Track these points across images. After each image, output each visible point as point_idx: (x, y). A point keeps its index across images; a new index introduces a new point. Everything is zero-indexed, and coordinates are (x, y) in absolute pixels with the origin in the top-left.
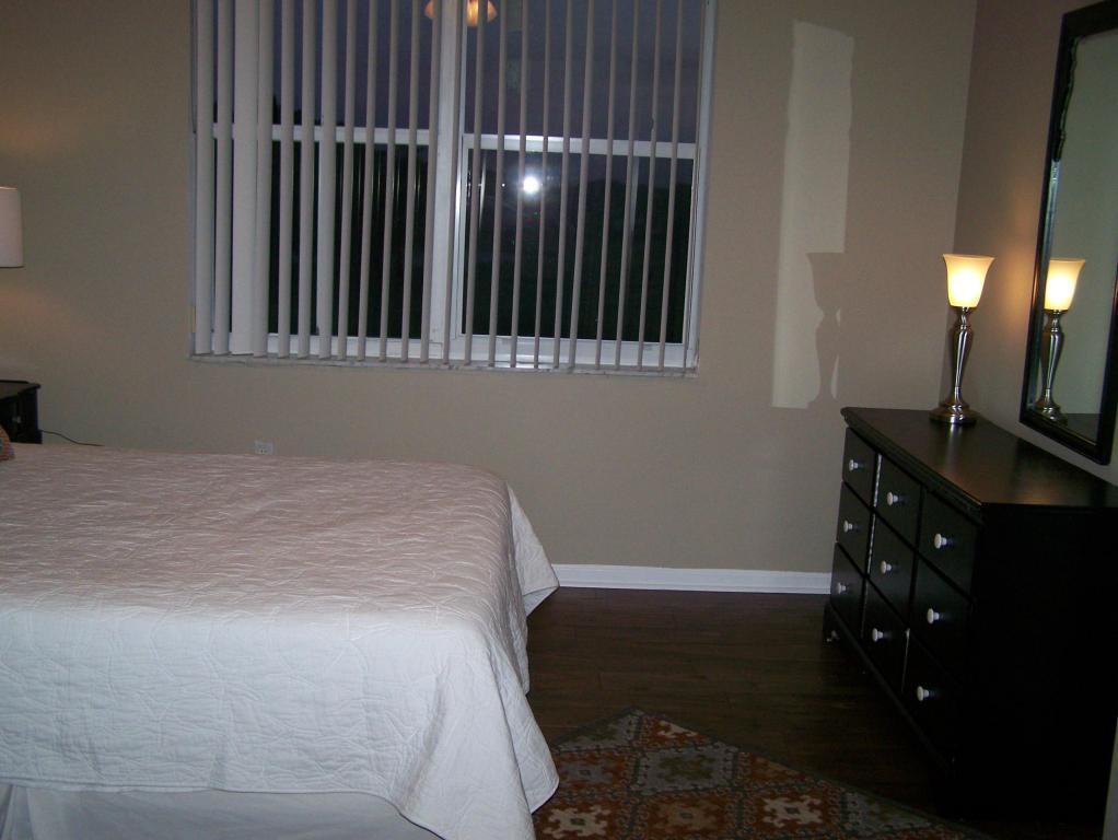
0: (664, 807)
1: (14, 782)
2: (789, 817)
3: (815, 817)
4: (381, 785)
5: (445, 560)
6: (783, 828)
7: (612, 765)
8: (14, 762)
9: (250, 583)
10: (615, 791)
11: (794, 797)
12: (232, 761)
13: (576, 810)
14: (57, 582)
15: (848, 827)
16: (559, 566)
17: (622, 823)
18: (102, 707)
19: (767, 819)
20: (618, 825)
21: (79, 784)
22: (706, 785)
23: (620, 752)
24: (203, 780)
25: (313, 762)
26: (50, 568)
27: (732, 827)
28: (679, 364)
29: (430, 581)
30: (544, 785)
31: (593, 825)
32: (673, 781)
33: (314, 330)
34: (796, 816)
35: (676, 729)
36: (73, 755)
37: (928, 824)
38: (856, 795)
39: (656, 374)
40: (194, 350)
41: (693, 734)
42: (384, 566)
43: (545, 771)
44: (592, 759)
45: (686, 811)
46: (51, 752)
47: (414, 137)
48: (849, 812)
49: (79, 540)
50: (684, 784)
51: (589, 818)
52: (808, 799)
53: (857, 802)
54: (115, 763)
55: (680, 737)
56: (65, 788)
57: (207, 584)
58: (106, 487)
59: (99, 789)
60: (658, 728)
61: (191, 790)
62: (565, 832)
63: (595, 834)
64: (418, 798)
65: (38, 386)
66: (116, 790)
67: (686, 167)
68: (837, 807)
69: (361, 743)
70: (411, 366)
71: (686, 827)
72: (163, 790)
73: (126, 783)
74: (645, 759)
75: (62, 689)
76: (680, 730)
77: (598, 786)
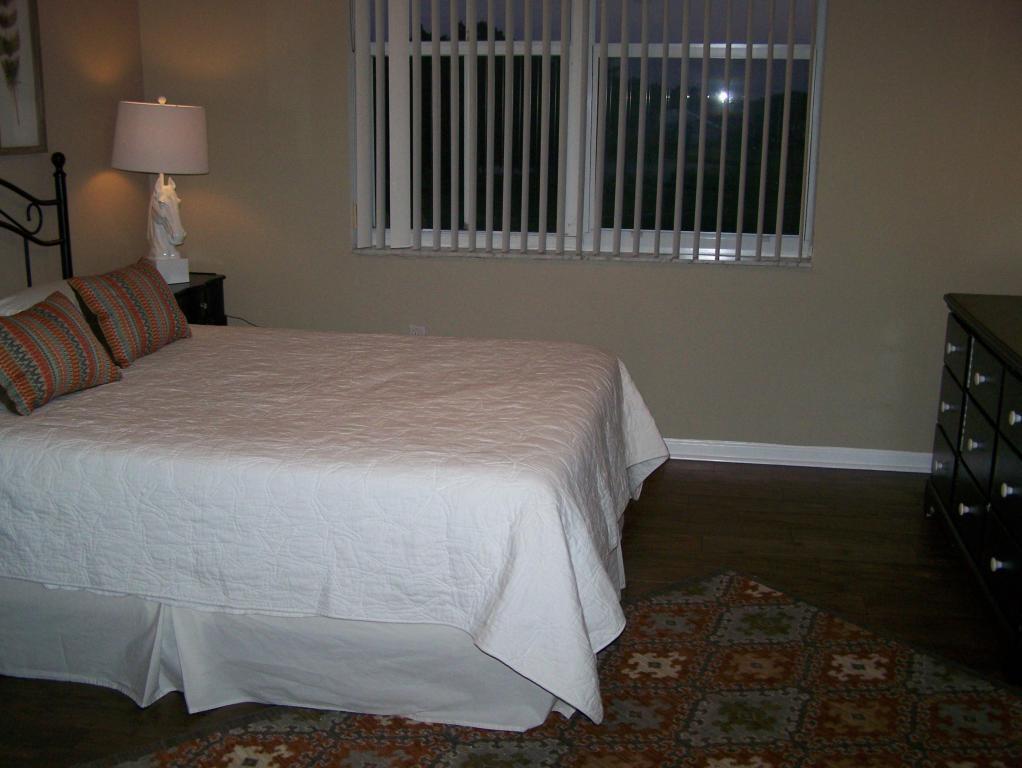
0: (736, 656)
1: (162, 601)
2: (854, 672)
3: (879, 674)
4: (462, 619)
5: (533, 424)
6: (847, 682)
7: (697, 618)
8: (162, 585)
9: (357, 439)
10: (695, 640)
11: (864, 654)
12: (336, 593)
13: (655, 654)
14: (198, 436)
15: (910, 685)
16: (671, 440)
17: (693, 668)
18: (229, 542)
19: (832, 673)
20: (691, 669)
21: (213, 605)
22: (782, 639)
23: (707, 606)
24: (313, 607)
25: (404, 596)
26: (195, 424)
27: (797, 678)
28: (794, 255)
29: (516, 441)
30: (609, 626)
31: (669, 668)
32: (751, 634)
33: (462, 226)
34: (862, 672)
35: (763, 588)
36: (206, 581)
37: (991, 688)
38: (925, 657)
39: (772, 263)
40: (356, 245)
41: (779, 594)
42: (477, 428)
43: (612, 614)
44: (680, 612)
45: (758, 661)
46: (190, 578)
47: (548, 48)
48: (913, 672)
49: (225, 403)
50: (759, 637)
51: (665, 662)
52: (876, 657)
53: (924, 663)
54: (239, 589)
55: (766, 596)
56: (201, 608)
57: (321, 440)
58: (261, 361)
59: (228, 610)
60: (747, 587)
61: (302, 615)
62: (641, 673)
63: (668, 677)
64: (490, 631)
65: (224, 277)
66: (242, 612)
67: (802, 68)
68: (902, 666)
69: (445, 580)
70: (548, 257)
71: (753, 675)
72: (280, 614)
73: (250, 606)
74: (728, 614)
75: (197, 525)
76: (766, 589)
77: (680, 636)
